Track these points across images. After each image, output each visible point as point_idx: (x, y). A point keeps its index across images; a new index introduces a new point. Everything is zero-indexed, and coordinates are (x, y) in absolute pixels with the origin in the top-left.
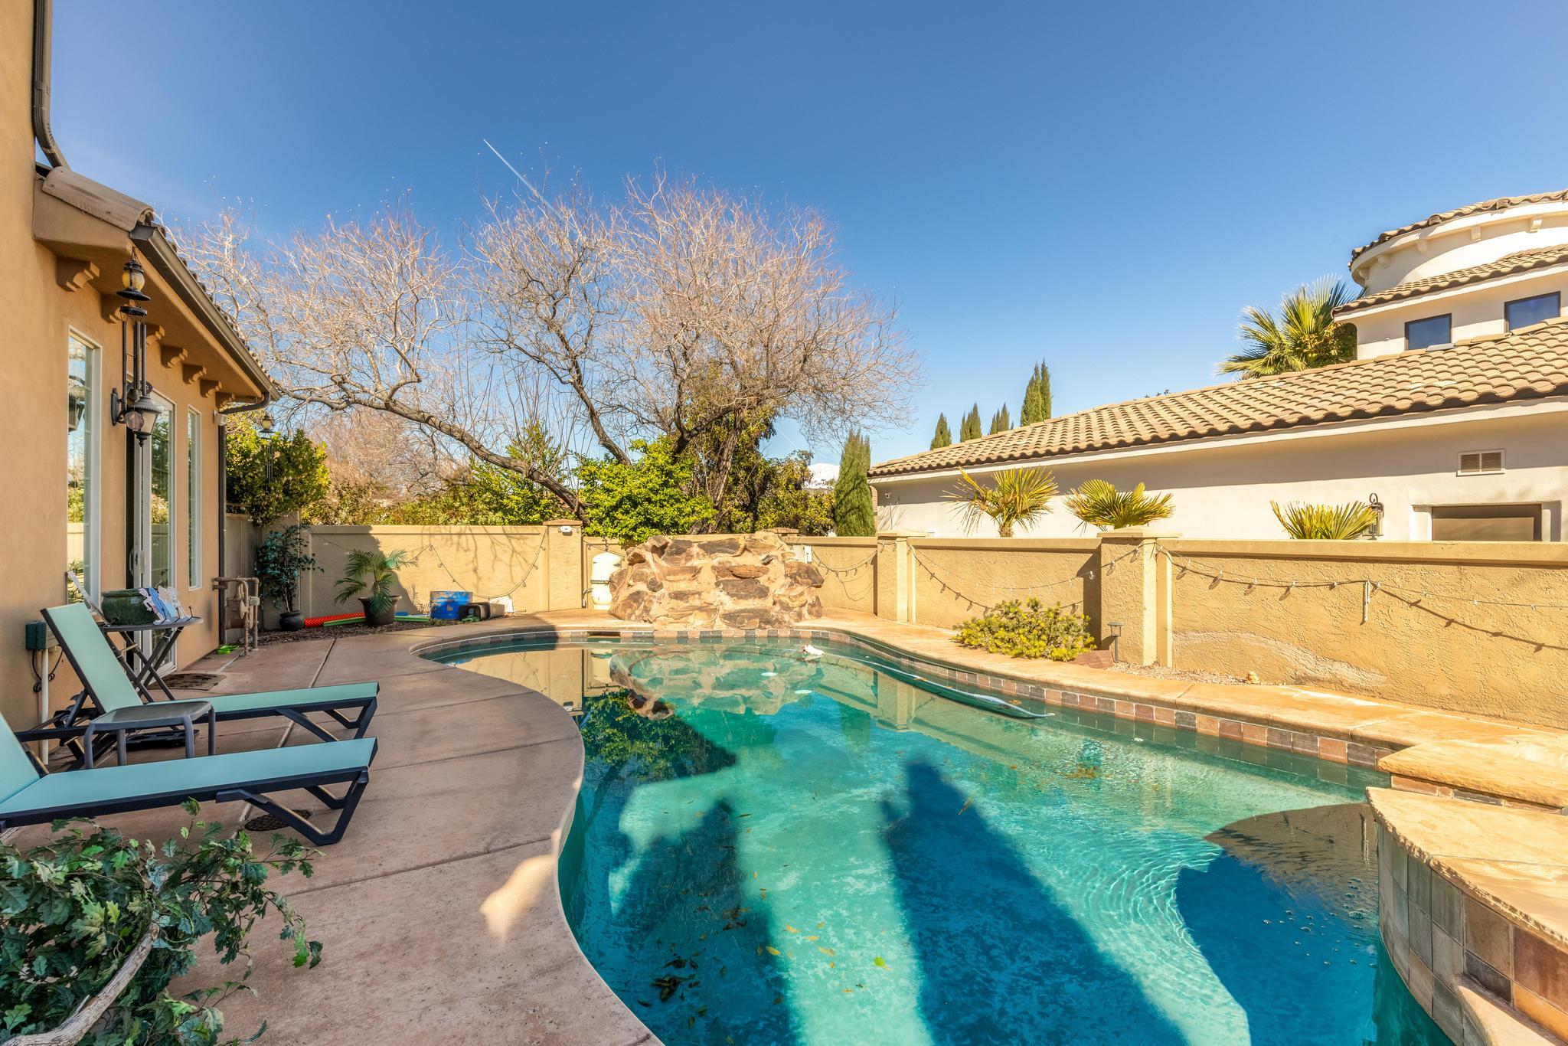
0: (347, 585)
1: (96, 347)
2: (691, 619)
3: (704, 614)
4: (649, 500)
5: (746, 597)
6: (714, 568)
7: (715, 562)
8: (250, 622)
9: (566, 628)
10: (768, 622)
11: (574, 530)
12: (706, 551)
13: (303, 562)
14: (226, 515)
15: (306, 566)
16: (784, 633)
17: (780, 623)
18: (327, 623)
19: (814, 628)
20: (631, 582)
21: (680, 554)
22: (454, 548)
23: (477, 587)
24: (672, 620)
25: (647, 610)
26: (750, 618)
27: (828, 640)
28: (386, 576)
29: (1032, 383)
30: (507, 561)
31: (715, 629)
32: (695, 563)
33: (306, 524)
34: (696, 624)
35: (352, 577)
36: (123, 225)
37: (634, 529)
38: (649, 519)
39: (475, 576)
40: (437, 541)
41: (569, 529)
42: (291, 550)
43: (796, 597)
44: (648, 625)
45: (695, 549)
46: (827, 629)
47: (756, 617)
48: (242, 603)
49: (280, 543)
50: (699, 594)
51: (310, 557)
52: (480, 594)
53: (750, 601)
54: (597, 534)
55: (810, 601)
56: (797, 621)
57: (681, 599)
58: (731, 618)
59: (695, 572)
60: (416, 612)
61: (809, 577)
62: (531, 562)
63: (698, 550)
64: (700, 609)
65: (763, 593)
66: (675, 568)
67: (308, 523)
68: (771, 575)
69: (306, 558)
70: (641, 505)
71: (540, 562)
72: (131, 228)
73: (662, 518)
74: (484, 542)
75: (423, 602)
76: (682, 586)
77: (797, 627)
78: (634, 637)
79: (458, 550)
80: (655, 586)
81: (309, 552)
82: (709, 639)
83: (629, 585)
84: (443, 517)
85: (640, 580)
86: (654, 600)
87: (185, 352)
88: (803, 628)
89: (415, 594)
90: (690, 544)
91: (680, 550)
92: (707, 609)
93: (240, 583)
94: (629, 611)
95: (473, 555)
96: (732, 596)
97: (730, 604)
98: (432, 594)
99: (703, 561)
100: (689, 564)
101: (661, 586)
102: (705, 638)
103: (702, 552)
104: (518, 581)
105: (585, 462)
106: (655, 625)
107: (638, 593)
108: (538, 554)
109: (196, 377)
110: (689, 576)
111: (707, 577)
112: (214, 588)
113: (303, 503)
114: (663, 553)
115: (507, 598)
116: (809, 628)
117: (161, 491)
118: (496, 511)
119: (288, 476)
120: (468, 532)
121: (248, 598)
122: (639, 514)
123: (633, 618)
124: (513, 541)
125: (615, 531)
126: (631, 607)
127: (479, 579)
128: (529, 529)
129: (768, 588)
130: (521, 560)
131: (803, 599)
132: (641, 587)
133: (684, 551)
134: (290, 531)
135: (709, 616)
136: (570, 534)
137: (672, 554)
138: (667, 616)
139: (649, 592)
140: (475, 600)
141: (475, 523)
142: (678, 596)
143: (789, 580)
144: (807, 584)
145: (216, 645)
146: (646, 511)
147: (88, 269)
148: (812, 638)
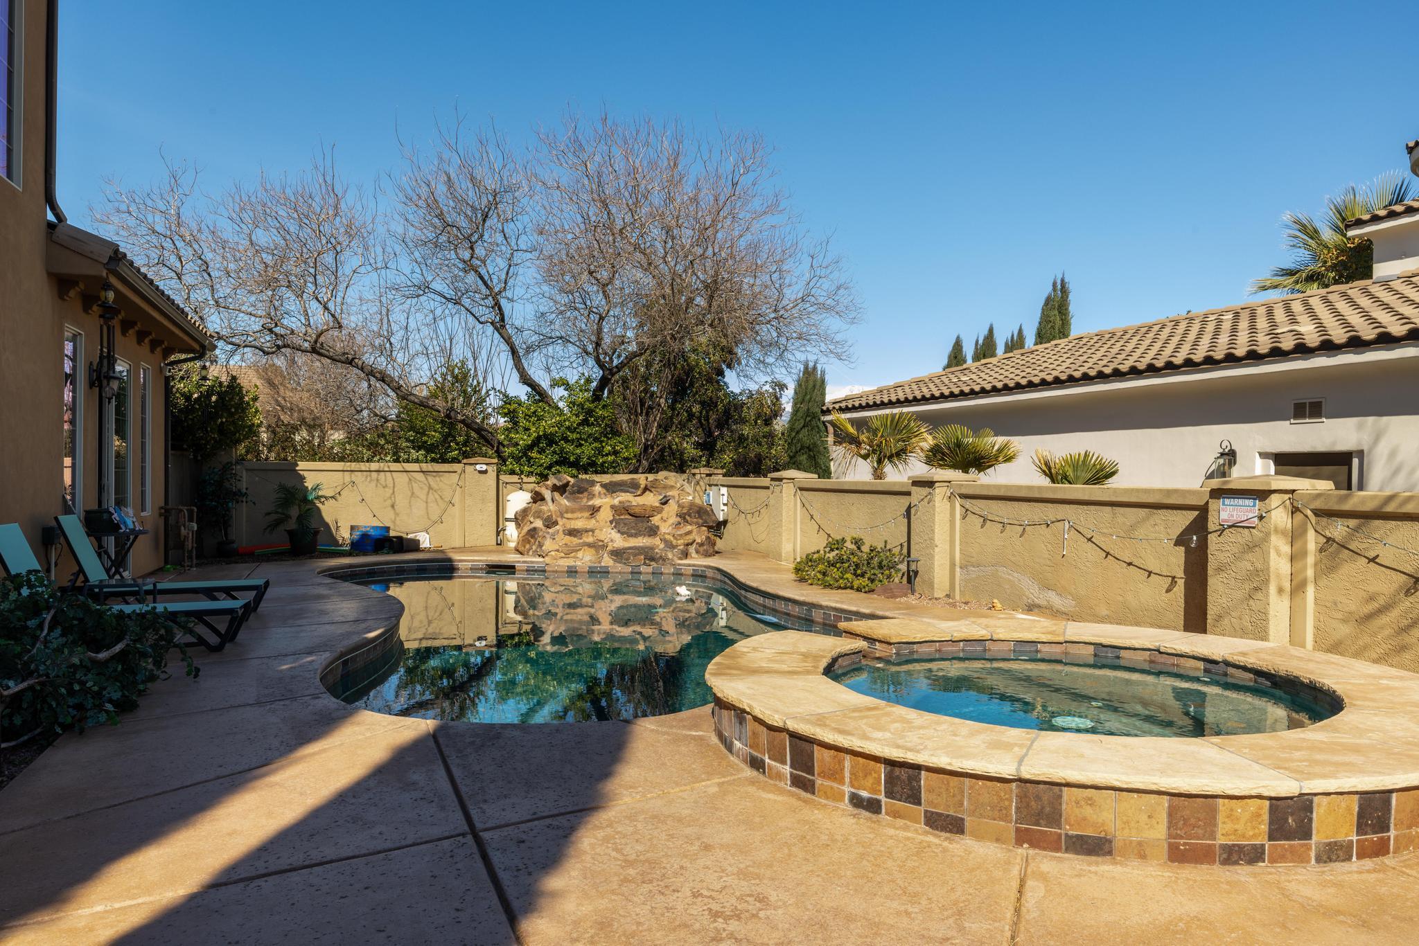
0: (274, 517)
1: (80, 334)
2: (580, 554)
3: (593, 551)
4: (566, 439)
5: (635, 536)
6: (612, 507)
7: (616, 502)
8: (189, 544)
9: (463, 560)
10: (652, 559)
11: (490, 469)
12: (608, 490)
13: (238, 495)
14: (170, 452)
15: (240, 499)
16: (669, 570)
17: (664, 560)
18: (257, 552)
19: (694, 565)
20: (532, 519)
21: (582, 493)
22: (373, 484)
23: (394, 522)
24: (563, 555)
25: (540, 546)
26: (635, 555)
27: (705, 577)
28: (309, 510)
29: (1048, 300)
30: (423, 497)
31: (603, 564)
32: (596, 502)
33: (242, 460)
34: (585, 559)
35: (280, 510)
36: (101, 260)
37: (549, 468)
38: (566, 458)
39: (392, 512)
40: (358, 477)
41: (484, 467)
42: (227, 484)
43: (681, 535)
44: (541, 559)
45: (598, 488)
46: (705, 566)
47: (641, 554)
48: (183, 528)
49: (216, 478)
50: (593, 531)
51: (244, 491)
52: (397, 529)
53: (640, 539)
54: (512, 472)
55: (699, 540)
56: (680, 559)
57: (575, 536)
58: (618, 554)
59: (595, 510)
60: (335, 542)
61: (700, 517)
62: (447, 500)
63: (600, 489)
64: (590, 545)
65: (653, 531)
66: (576, 506)
67: (243, 459)
68: (664, 514)
69: (239, 491)
70: (556, 444)
71: (456, 500)
72: (105, 262)
73: (578, 458)
74: (402, 479)
75: (344, 535)
76: (579, 524)
77: (679, 565)
78: (527, 571)
79: (377, 486)
80: (550, 523)
81: (243, 486)
82: (596, 573)
83: (531, 523)
84: (367, 454)
85: (538, 517)
86: (548, 536)
87: (139, 325)
88: (684, 565)
89: (338, 527)
90: (593, 483)
91: (581, 490)
92: (598, 546)
93: (181, 510)
94: (528, 546)
95: (391, 491)
96: (622, 533)
97: (619, 541)
98: (352, 528)
99: (604, 500)
100: (590, 503)
101: (556, 523)
102: (592, 572)
103: (604, 491)
104: (435, 517)
105: (508, 400)
106: (547, 560)
107: (535, 529)
108: (455, 491)
109: (147, 341)
110: (587, 514)
111: (606, 515)
112: (161, 515)
113: (239, 441)
114: (565, 492)
115: (424, 533)
116: (689, 565)
117: (121, 432)
118: (419, 448)
119: (221, 418)
120: (386, 469)
121: (187, 524)
122: (554, 452)
123: (531, 553)
124: (429, 478)
125: (532, 470)
126: (529, 542)
127: (397, 514)
128: (446, 467)
129: (658, 527)
130: (437, 497)
131: (689, 538)
132: (539, 524)
133: (586, 490)
134: (227, 467)
135: (597, 552)
136: (485, 472)
137: (573, 493)
138: (558, 551)
139: (544, 528)
140: (392, 534)
141: (397, 461)
142: (572, 533)
143: (679, 519)
144: (697, 523)
145: (162, 564)
146: (562, 450)
147: (78, 286)
148: (693, 575)
